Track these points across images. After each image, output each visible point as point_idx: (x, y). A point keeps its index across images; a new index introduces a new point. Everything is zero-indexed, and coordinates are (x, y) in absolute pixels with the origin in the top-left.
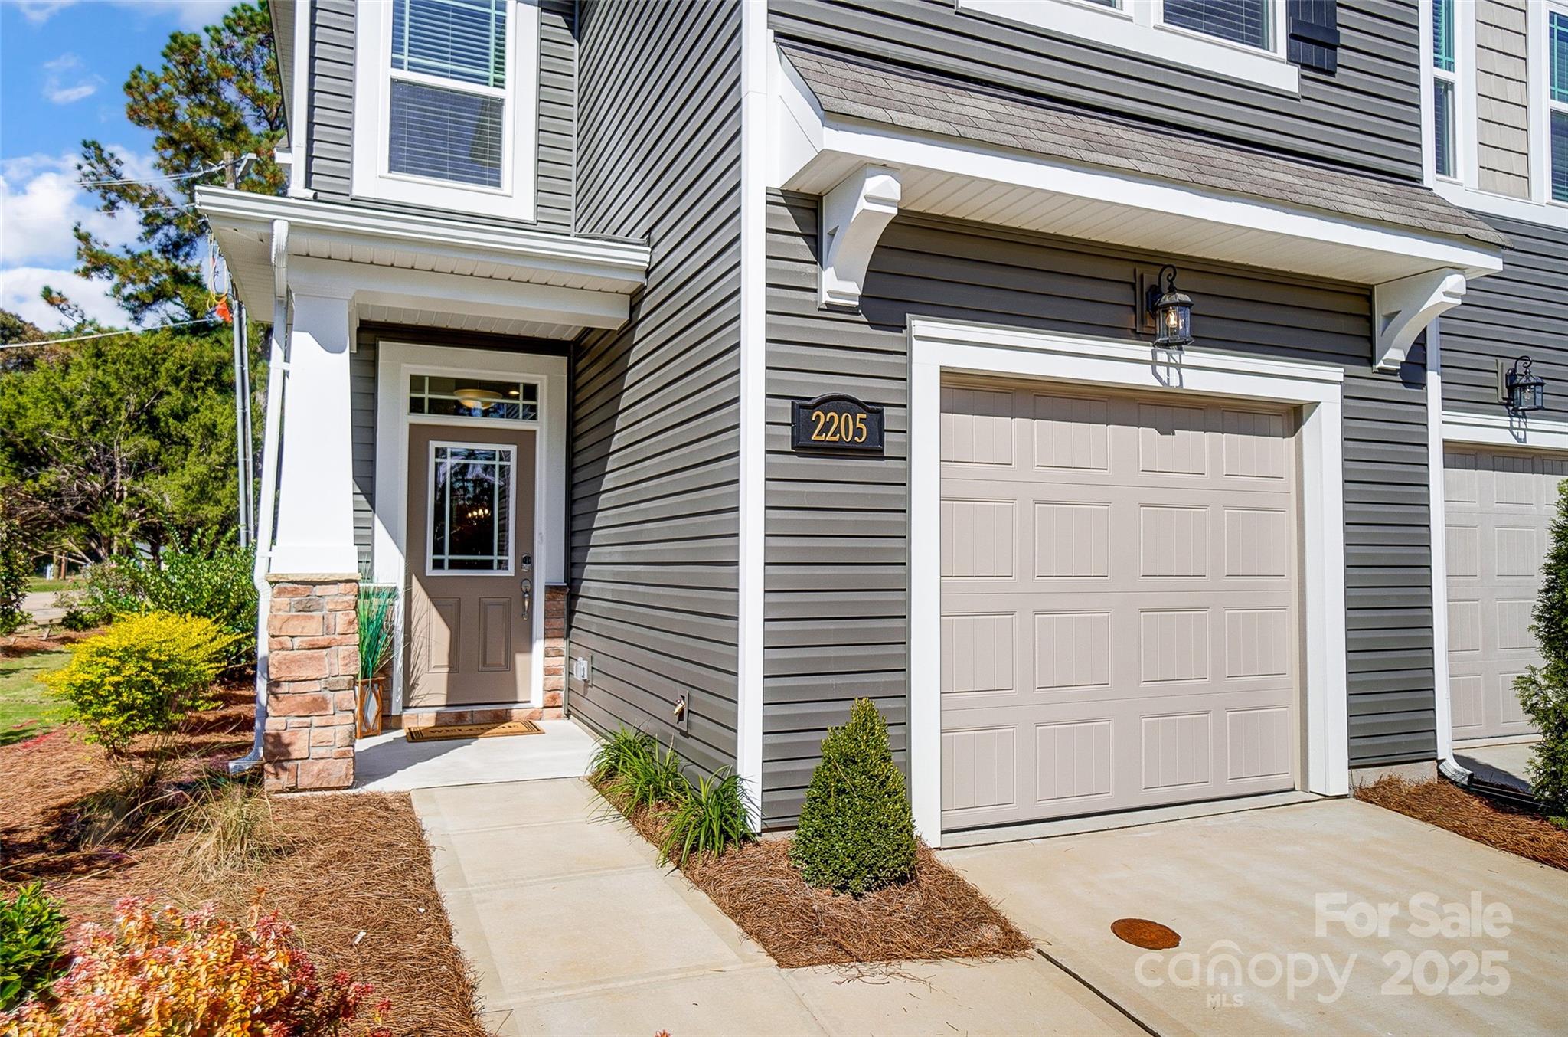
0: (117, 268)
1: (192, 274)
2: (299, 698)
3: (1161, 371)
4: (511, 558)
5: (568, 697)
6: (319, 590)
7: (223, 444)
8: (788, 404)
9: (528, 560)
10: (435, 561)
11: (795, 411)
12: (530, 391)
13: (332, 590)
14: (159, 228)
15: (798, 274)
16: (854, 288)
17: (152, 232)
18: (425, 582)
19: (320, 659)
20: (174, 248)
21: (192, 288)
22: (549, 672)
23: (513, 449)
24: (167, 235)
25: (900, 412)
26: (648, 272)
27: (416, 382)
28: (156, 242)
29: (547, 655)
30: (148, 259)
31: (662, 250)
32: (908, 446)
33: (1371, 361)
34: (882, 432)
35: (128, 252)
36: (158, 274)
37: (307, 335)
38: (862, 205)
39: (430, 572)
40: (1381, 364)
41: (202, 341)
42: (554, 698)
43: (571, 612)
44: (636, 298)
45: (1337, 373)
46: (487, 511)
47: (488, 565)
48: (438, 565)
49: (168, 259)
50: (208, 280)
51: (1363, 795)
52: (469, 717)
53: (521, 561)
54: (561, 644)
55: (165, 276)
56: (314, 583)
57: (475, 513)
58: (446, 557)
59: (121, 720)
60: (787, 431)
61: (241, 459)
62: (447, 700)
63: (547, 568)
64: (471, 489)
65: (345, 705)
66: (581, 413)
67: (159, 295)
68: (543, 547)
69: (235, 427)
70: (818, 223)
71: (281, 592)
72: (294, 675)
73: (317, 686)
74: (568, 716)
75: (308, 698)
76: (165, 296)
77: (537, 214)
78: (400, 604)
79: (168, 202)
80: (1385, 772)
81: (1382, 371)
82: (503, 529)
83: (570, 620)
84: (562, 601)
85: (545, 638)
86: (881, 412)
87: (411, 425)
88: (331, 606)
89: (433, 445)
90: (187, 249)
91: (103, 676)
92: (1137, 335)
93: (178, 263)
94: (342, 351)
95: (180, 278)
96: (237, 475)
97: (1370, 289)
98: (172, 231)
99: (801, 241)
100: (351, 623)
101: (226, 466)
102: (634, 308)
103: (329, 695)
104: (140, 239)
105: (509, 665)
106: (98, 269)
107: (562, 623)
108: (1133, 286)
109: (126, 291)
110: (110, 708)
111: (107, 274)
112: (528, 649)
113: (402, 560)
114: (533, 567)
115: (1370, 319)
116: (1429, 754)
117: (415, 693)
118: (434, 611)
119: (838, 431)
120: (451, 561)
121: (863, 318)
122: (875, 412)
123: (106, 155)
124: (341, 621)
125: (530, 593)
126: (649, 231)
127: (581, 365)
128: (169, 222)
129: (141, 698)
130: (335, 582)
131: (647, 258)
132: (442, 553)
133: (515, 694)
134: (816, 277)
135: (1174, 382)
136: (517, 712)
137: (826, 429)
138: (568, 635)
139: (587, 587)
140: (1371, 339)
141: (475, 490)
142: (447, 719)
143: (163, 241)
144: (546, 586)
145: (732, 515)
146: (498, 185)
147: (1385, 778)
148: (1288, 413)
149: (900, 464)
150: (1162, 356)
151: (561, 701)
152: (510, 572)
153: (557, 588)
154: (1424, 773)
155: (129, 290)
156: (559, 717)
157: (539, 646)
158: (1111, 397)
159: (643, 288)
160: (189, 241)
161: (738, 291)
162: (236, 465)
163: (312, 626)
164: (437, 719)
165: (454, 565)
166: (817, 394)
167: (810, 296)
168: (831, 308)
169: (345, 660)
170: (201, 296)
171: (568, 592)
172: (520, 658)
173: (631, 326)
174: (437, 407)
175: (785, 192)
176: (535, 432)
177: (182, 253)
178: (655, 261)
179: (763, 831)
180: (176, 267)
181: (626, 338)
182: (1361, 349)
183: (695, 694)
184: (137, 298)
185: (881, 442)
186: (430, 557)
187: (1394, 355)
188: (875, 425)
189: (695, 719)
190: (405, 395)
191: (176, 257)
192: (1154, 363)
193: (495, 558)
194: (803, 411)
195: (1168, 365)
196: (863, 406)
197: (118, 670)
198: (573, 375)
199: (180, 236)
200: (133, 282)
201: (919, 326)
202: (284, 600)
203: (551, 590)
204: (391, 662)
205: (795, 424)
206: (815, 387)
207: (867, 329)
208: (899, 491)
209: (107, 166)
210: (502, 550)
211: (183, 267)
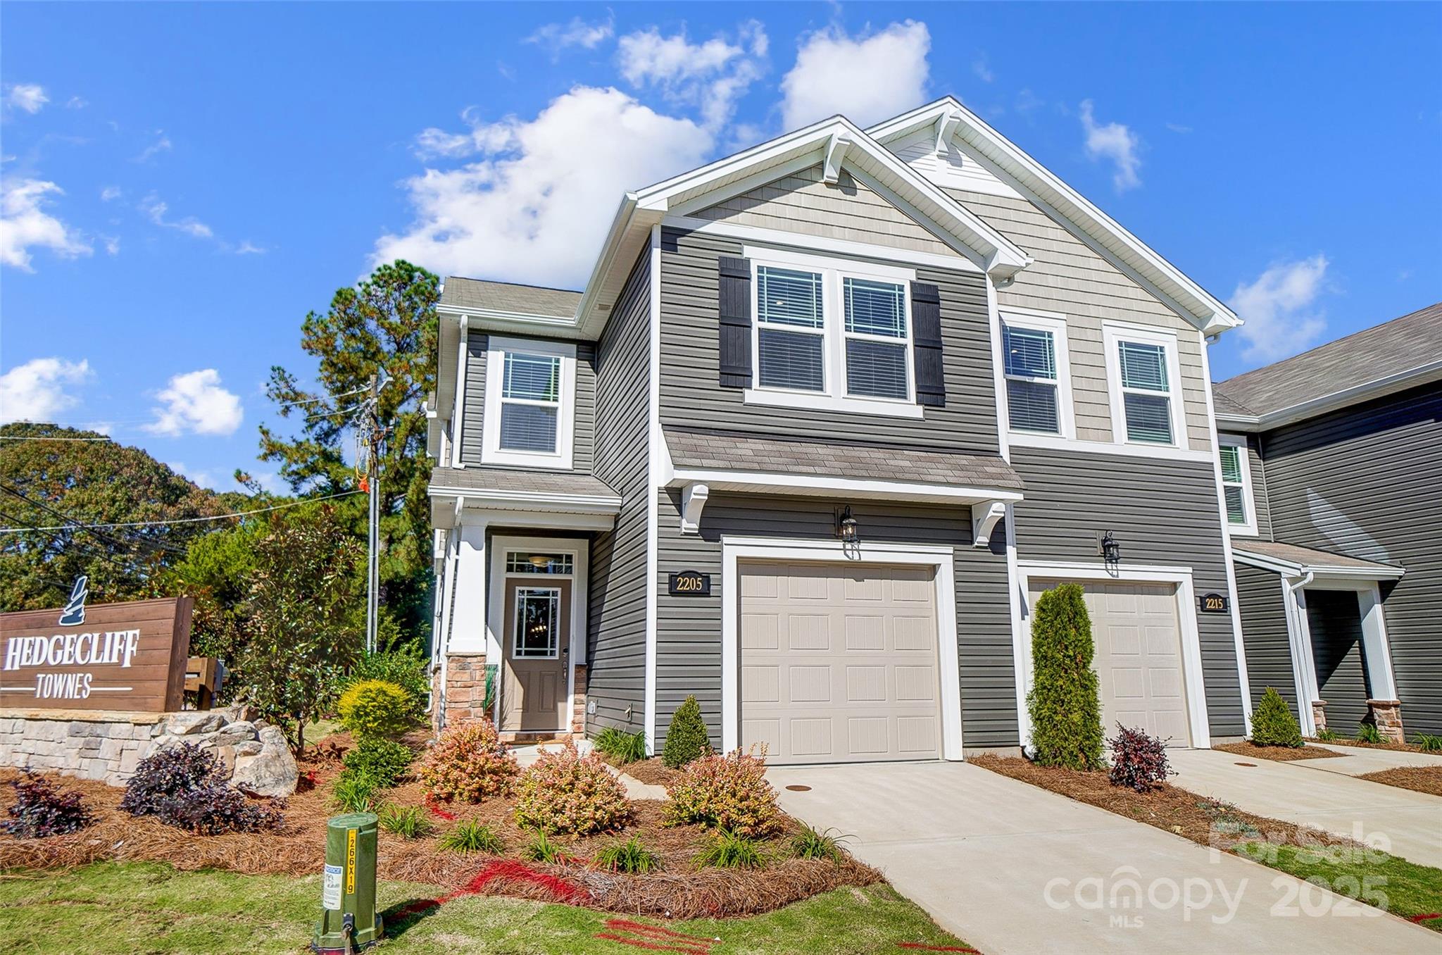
0: (286, 453)
1: (335, 454)
2: (459, 711)
3: (849, 553)
4: (557, 649)
5: (586, 727)
6: (469, 660)
7: (358, 581)
8: (667, 575)
9: (566, 650)
10: (517, 651)
11: (671, 577)
12: (569, 558)
13: (475, 660)
14: (317, 423)
15: (671, 521)
16: (696, 526)
17: (312, 426)
18: (512, 663)
19: (469, 692)
20: (326, 436)
21: (337, 464)
22: (576, 712)
23: (559, 590)
24: (321, 428)
25: (718, 576)
26: (621, 508)
27: (510, 555)
28: (314, 433)
29: (575, 703)
30: (307, 445)
31: (627, 499)
32: (721, 591)
33: (972, 542)
34: (709, 585)
35: (294, 441)
36: (313, 454)
37: (467, 543)
38: (693, 496)
39: (515, 657)
40: (976, 544)
41: (341, 503)
42: (579, 728)
43: (589, 679)
44: (617, 518)
45: (950, 549)
46: (545, 627)
47: (545, 653)
48: (519, 653)
49: (321, 444)
50: (346, 457)
51: (971, 760)
52: (533, 737)
53: (562, 651)
54: (583, 697)
55: (317, 456)
56: (467, 657)
57: (537, 629)
58: (523, 649)
59: (376, 724)
60: (667, 586)
61: (370, 592)
62: (522, 727)
63: (576, 655)
64: (534, 611)
65: (479, 715)
66: (595, 570)
67: (314, 470)
68: (574, 644)
69: (367, 568)
70: (681, 500)
71: (453, 660)
72: (457, 700)
73: (467, 705)
74: (586, 738)
75: (463, 710)
76: (316, 471)
77: (573, 465)
78: (499, 674)
79: (327, 406)
80: (988, 751)
81: (977, 547)
82: (553, 636)
83: (588, 684)
84: (584, 673)
85: (575, 693)
86: (709, 577)
87: (507, 579)
88: (474, 668)
89: (518, 588)
90: (334, 436)
91: (368, 702)
92: (837, 537)
93: (328, 447)
94: (481, 549)
95: (328, 457)
96: (367, 604)
97: (970, 507)
98: (325, 425)
99: (673, 507)
100: (482, 675)
101: (358, 597)
102: (616, 523)
103: (472, 709)
104: (303, 432)
105: (555, 709)
106: (272, 454)
107: (584, 685)
108: (834, 514)
109: (290, 470)
110: (371, 718)
111: (279, 457)
112: (566, 700)
113: (501, 651)
114: (568, 655)
115: (970, 522)
116: (1015, 743)
117: (505, 723)
118: (516, 679)
119: (689, 585)
120: (525, 651)
121: (701, 537)
122: (706, 578)
123: (286, 375)
124: (478, 674)
125: (567, 669)
126: (622, 488)
127: (597, 543)
128: (323, 418)
129: (385, 714)
130: (476, 656)
131: (620, 501)
132: (521, 647)
133: (557, 726)
134: (680, 522)
135: (856, 557)
136: (557, 734)
137: (683, 585)
138: (587, 692)
139: (597, 664)
140: (971, 531)
141: (536, 612)
142: (522, 737)
143: (319, 432)
144: (576, 665)
145: (644, 622)
146: (554, 450)
147: (987, 754)
148: (930, 569)
149: (718, 599)
150: (848, 546)
151: (583, 729)
152: (557, 657)
153: (581, 665)
154: (1015, 753)
155: (294, 467)
156: (581, 739)
157: (571, 698)
158: (829, 565)
159: (619, 515)
160: (335, 431)
161: (647, 529)
162: (366, 596)
163: (465, 677)
164: (516, 737)
165: (527, 653)
166: (680, 571)
167: (677, 530)
168: (686, 534)
169: (478, 694)
170: (341, 470)
171: (587, 668)
172: (560, 705)
173: (615, 531)
174: (521, 569)
175: (666, 488)
176: (571, 580)
177: (330, 440)
178: (624, 503)
179: (656, 755)
180: (326, 449)
181: (612, 537)
182: (967, 537)
183: (634, 703)
184: (297, 473)
185: (709, 589)
186: (515, 649)
187: (982, 539)
188: (706, 582)
189: (634, 714)
190: (505, 563)
191: (326, 442)
192: (845, 549)
193: (549, 649)
194: (673, 579)
195: (852, 550)
196: (700, 575)
197: (374, 700)
198: (591, 549)
199: (330, 428)
200: (296, 462)
201: (726, 539)
202: (454, 664)
203: (578, 666)
204: (494, 705)
205: (670, 583)
206: (679, 567)
207: (703, 542)
208: (718, 610)
209: (287, 382)
210: (553, 645)
211: (330, 449)
